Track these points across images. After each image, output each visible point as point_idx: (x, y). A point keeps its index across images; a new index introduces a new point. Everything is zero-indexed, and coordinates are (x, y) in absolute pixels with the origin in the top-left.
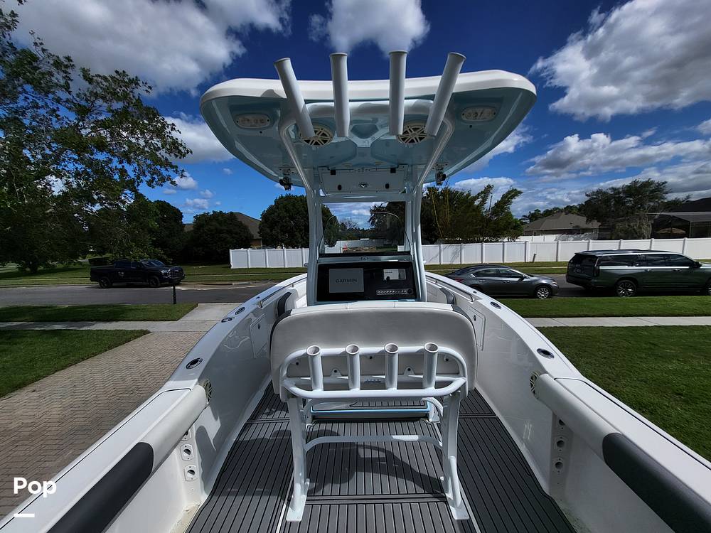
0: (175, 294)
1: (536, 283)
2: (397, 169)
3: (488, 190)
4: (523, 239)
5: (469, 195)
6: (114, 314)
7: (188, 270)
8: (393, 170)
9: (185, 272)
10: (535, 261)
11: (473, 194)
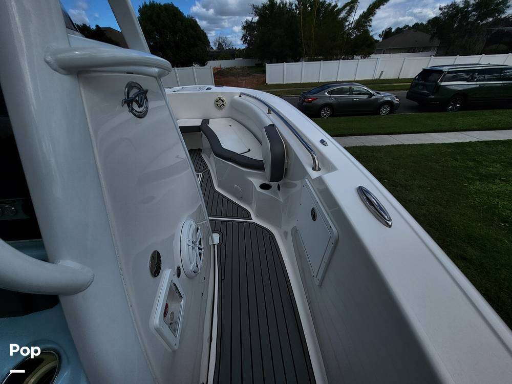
5: (336, 6)
10: (382, 78)
11: (339, 6)
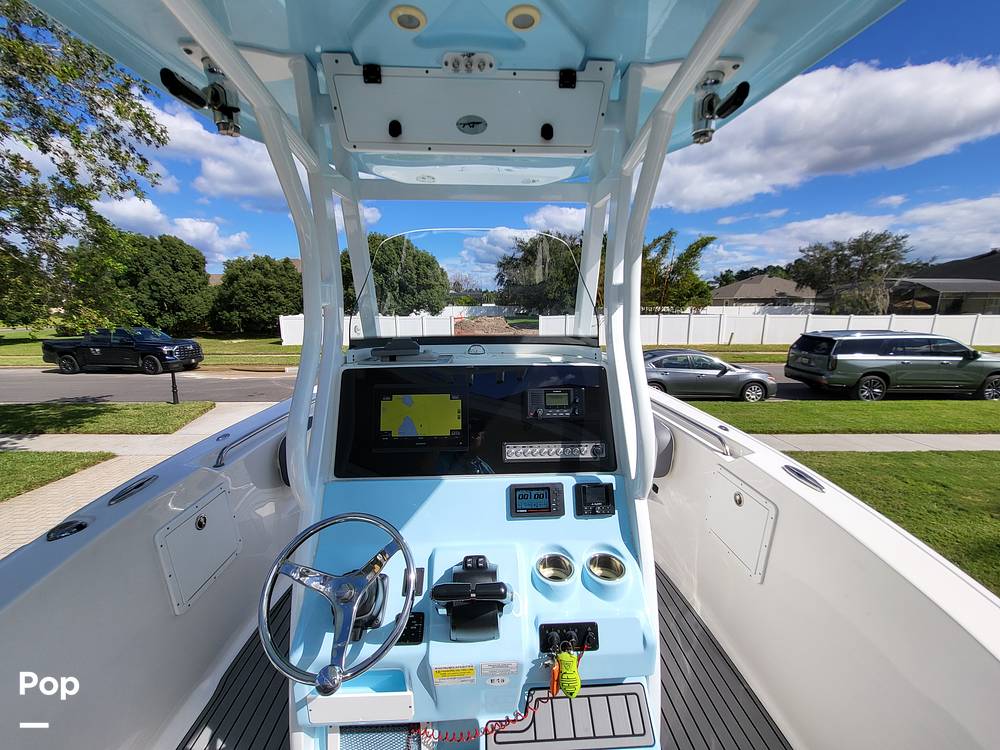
0: (175, 387)
1: (743, 379)
2: (580, 76)
3: (670, 236)
4: (709, 310)
8: (567, 79)
10: (733, 343)
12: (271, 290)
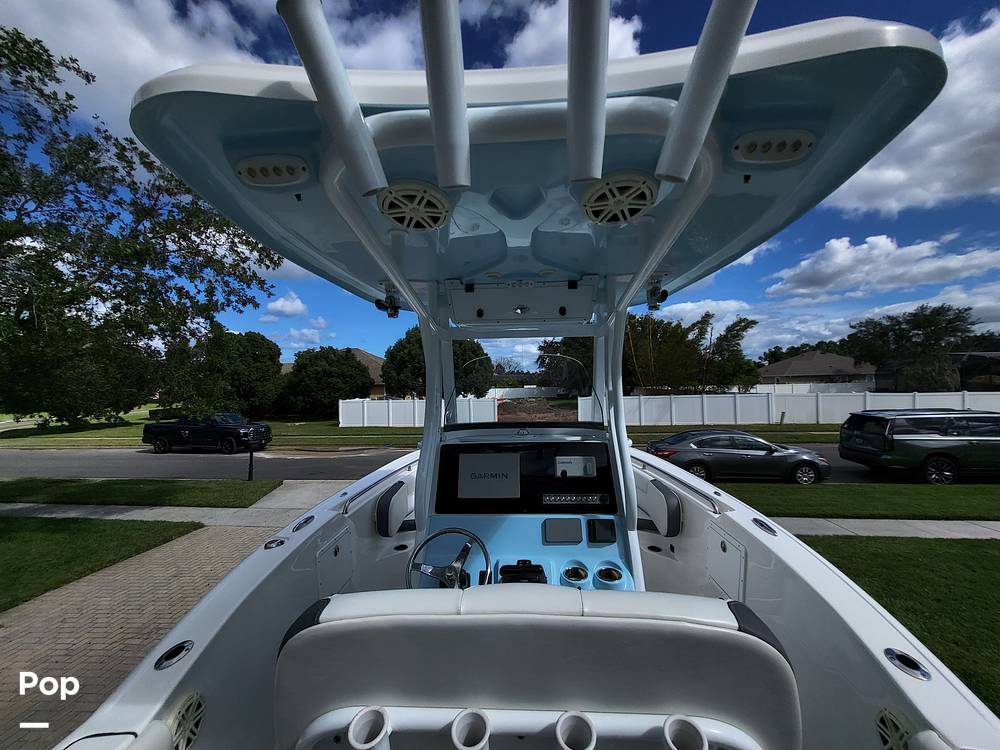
0: (251, 466)
1: (794, 460)
2: (579, 283)
3: (706, 319)
4: (760, 388)
5: (679, 326)
6: (159, 493)
7: (277, 428)
8: (573, 285)
9: (273, 431)
11: (685, 325)
12: (333, 376)
